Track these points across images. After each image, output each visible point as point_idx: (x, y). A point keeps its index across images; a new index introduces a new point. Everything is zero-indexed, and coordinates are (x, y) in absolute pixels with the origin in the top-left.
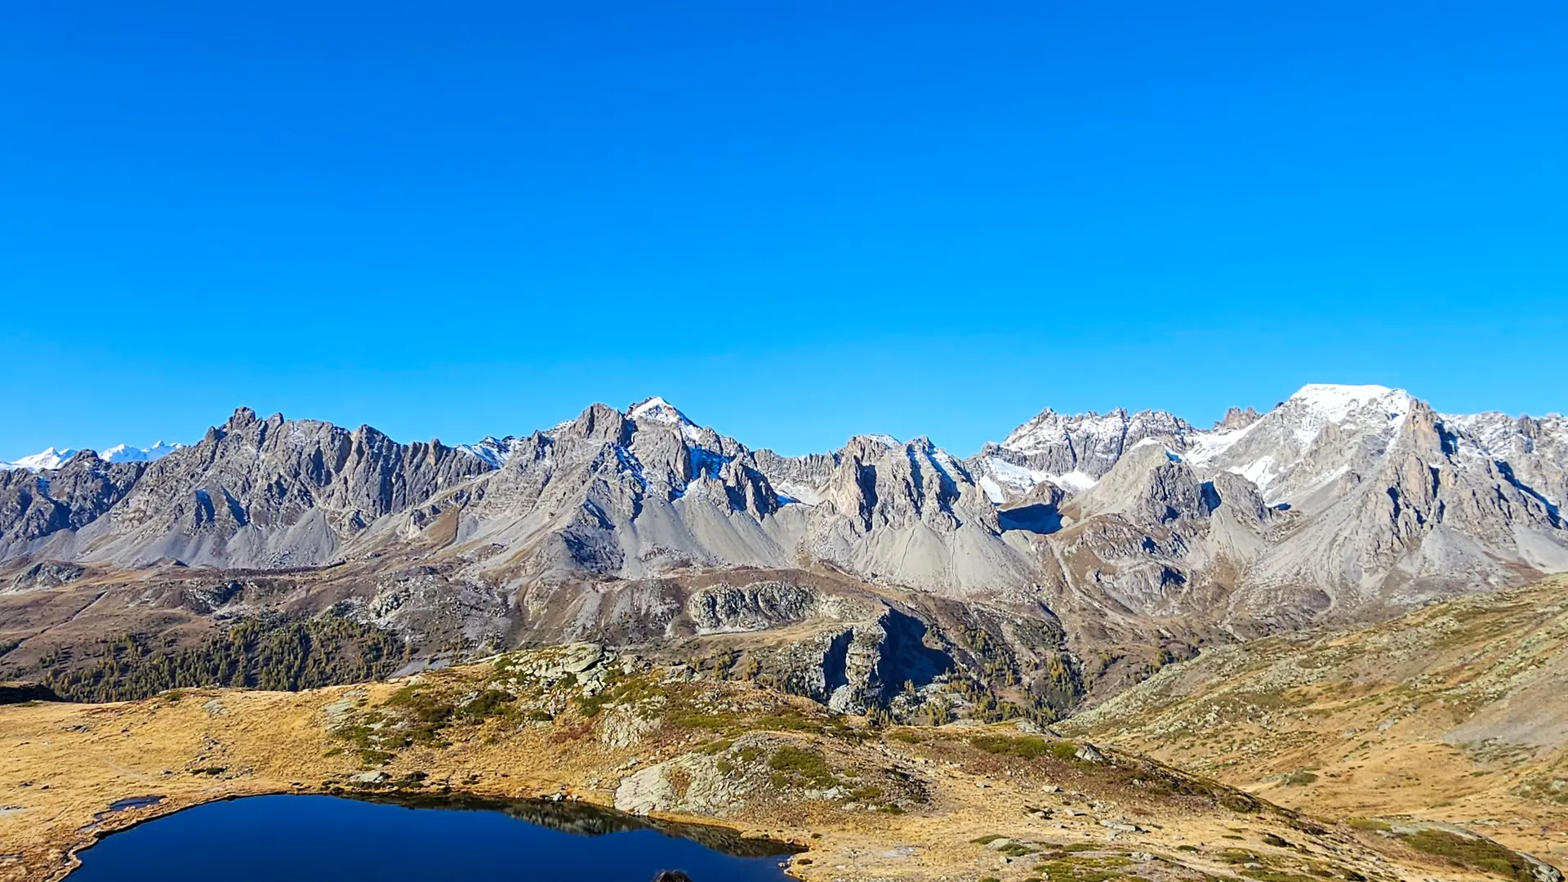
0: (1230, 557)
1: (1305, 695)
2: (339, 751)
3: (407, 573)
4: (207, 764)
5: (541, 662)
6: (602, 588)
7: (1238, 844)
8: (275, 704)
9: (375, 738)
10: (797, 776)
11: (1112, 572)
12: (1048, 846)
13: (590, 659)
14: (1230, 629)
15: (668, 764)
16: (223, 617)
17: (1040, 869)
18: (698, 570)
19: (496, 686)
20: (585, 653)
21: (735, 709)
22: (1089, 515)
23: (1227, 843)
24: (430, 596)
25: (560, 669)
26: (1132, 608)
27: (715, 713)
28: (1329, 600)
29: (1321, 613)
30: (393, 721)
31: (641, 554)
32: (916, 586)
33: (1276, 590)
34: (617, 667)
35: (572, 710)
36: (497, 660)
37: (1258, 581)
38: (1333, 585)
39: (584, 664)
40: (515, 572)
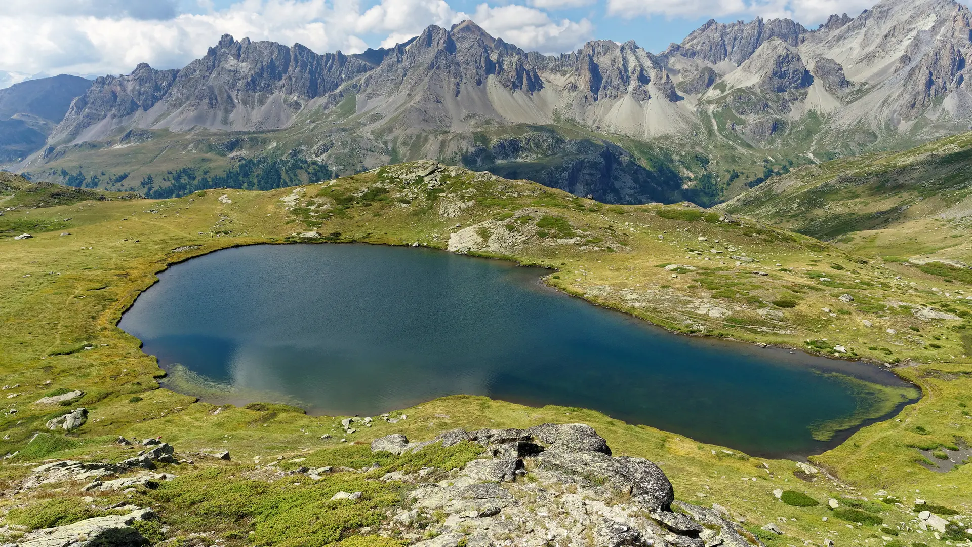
0: (818, 113)
1: (854, 193)
2: (293, 221)
3: (331, 131)
4: (223, 229)
5: (403, 171)
6: (441, 138)
7: (815, 269)
8: (257, 196)
9: (312, 213)
10: (553, 232)
11: (743, 123)
12: (702, 269)
13: (431, 169)
14: (811, 156)
15: (477, 226)
16: (233, 158)
17: (697, 280)
18: (494, 127)
19: (379, 185)
20: (428, 165)
21: (516, 195)
22: (732, 87)
23: (809, 268)
24: (344, 144)
25: (413, 174)
26: (753, 145)
27: (505, 197)
28: (876, 137)
29: (869, 146)
30: (321, 205)
31: (462, 117)
32: (622, 133)
33: (844, 132)
34: (446, 173)
35: (423, 197)
36: (378, 171)
37: (833, 127)
38: (880, 129)
39: (427, 172)
40: (390, 130)
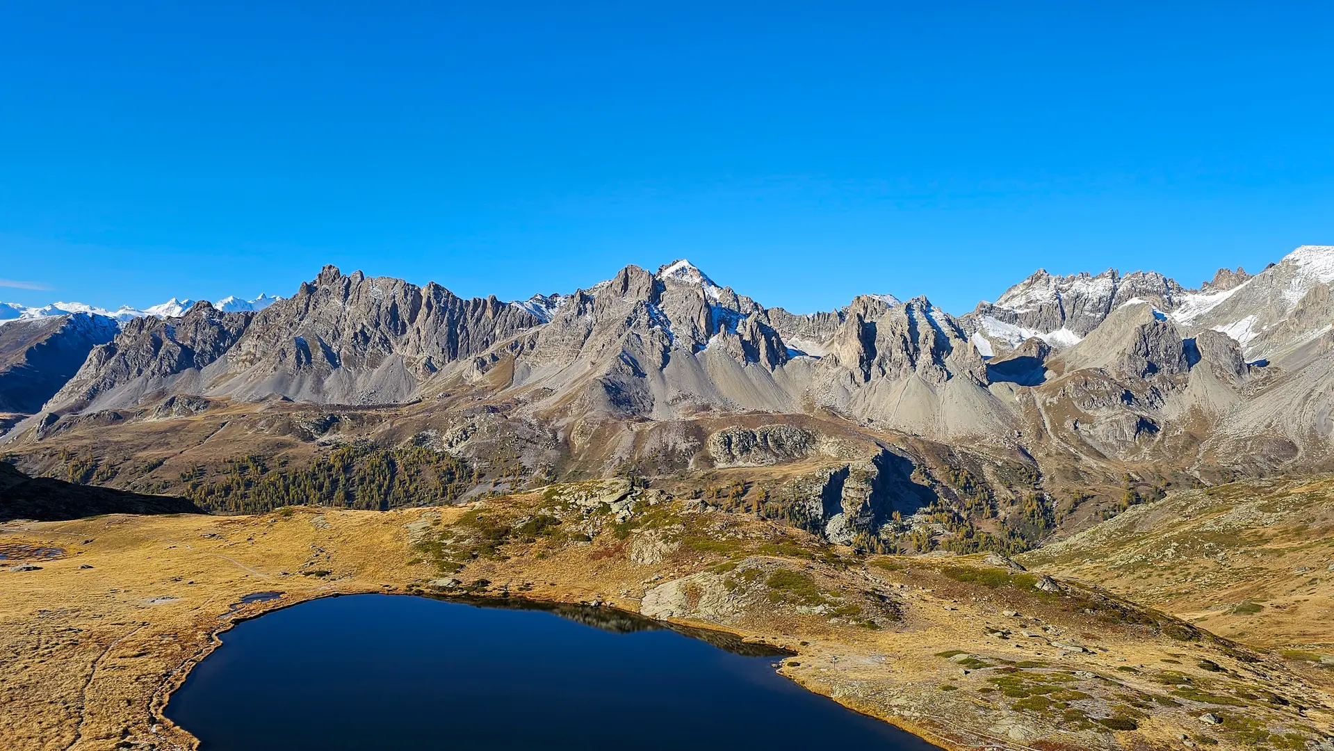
0: (1205, 411)
1: (1261, 536)
2: (419, 561)
3: (473, 411)
4: (316, 568)
5: (581, 493)
6: (636, 427)
7: (1175, 668)
8: (367, 522)
9: (447, 551)
10: (790, 594)
11: (1090, 421)
12: (1003, 662)
13: (621, 492)
14: (1197, 474)
15: (683, 580)
16: (324, 444)
17: (993, 681)
18: (716, 414)
19: (545, 512)
20: (618, 487)
21: (740, 537)
22: (1072, 368)
23: (1165, 666)
24: (492, 430)
25: (596, 500)
26: (1105, 453)
27: (724, 539)
28: (1296, 450)
29: (1287, 462)
30: (462, 538)
31: (669, 399)
32: (907, 430)
33: (1246, 440)
34: (644, 499)
35: (607, 533)
36: (546, 490)
37: (1229, 432)
38: (1302, 436)
39: (617, 496)
40: (563, 412)
